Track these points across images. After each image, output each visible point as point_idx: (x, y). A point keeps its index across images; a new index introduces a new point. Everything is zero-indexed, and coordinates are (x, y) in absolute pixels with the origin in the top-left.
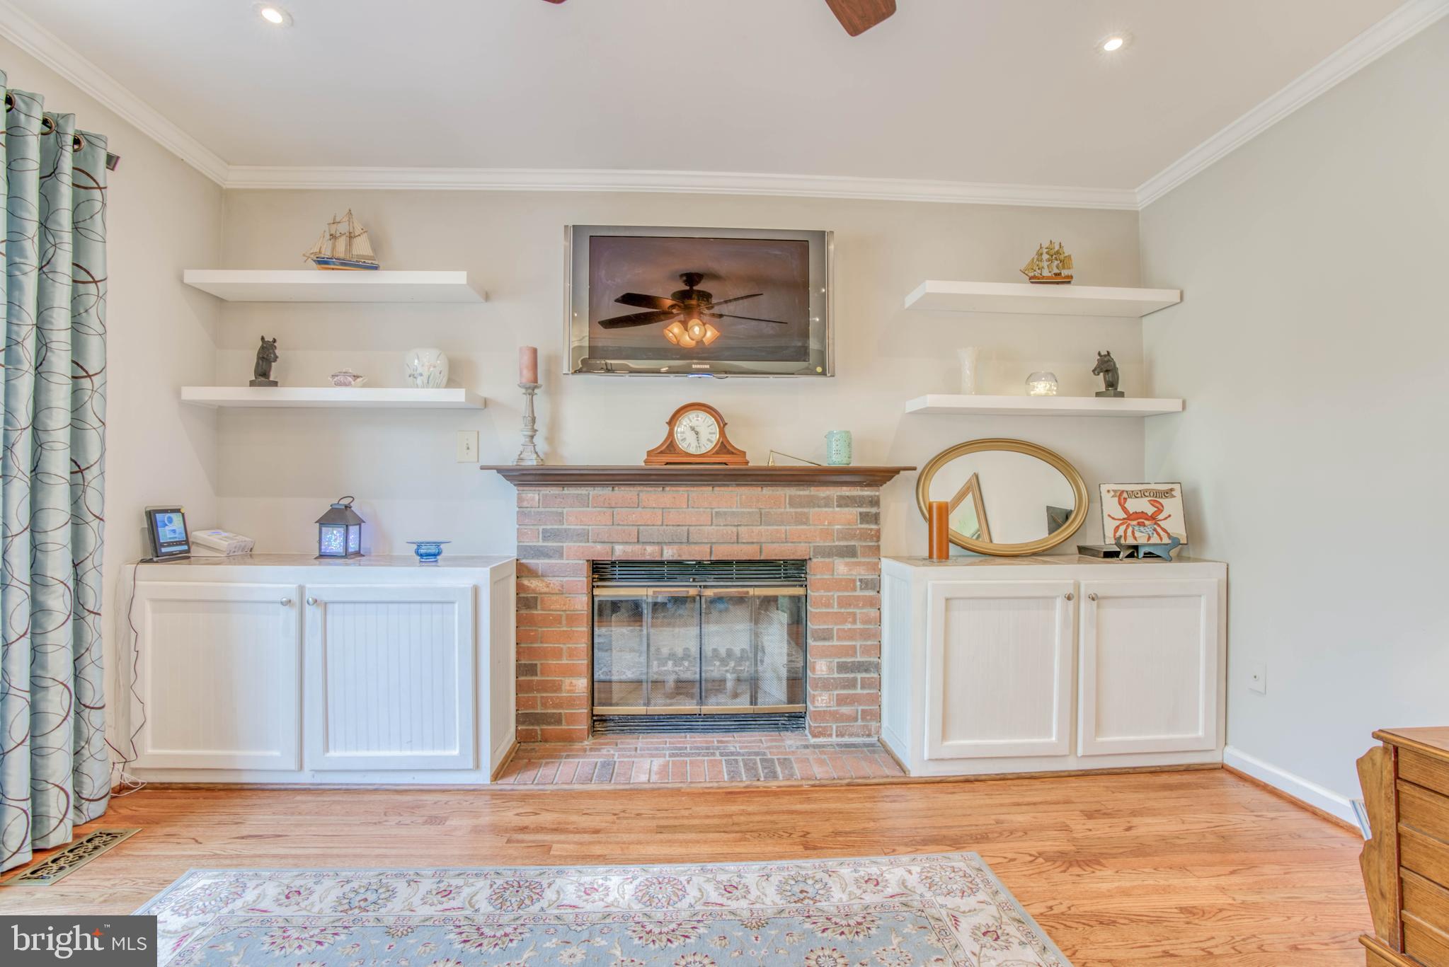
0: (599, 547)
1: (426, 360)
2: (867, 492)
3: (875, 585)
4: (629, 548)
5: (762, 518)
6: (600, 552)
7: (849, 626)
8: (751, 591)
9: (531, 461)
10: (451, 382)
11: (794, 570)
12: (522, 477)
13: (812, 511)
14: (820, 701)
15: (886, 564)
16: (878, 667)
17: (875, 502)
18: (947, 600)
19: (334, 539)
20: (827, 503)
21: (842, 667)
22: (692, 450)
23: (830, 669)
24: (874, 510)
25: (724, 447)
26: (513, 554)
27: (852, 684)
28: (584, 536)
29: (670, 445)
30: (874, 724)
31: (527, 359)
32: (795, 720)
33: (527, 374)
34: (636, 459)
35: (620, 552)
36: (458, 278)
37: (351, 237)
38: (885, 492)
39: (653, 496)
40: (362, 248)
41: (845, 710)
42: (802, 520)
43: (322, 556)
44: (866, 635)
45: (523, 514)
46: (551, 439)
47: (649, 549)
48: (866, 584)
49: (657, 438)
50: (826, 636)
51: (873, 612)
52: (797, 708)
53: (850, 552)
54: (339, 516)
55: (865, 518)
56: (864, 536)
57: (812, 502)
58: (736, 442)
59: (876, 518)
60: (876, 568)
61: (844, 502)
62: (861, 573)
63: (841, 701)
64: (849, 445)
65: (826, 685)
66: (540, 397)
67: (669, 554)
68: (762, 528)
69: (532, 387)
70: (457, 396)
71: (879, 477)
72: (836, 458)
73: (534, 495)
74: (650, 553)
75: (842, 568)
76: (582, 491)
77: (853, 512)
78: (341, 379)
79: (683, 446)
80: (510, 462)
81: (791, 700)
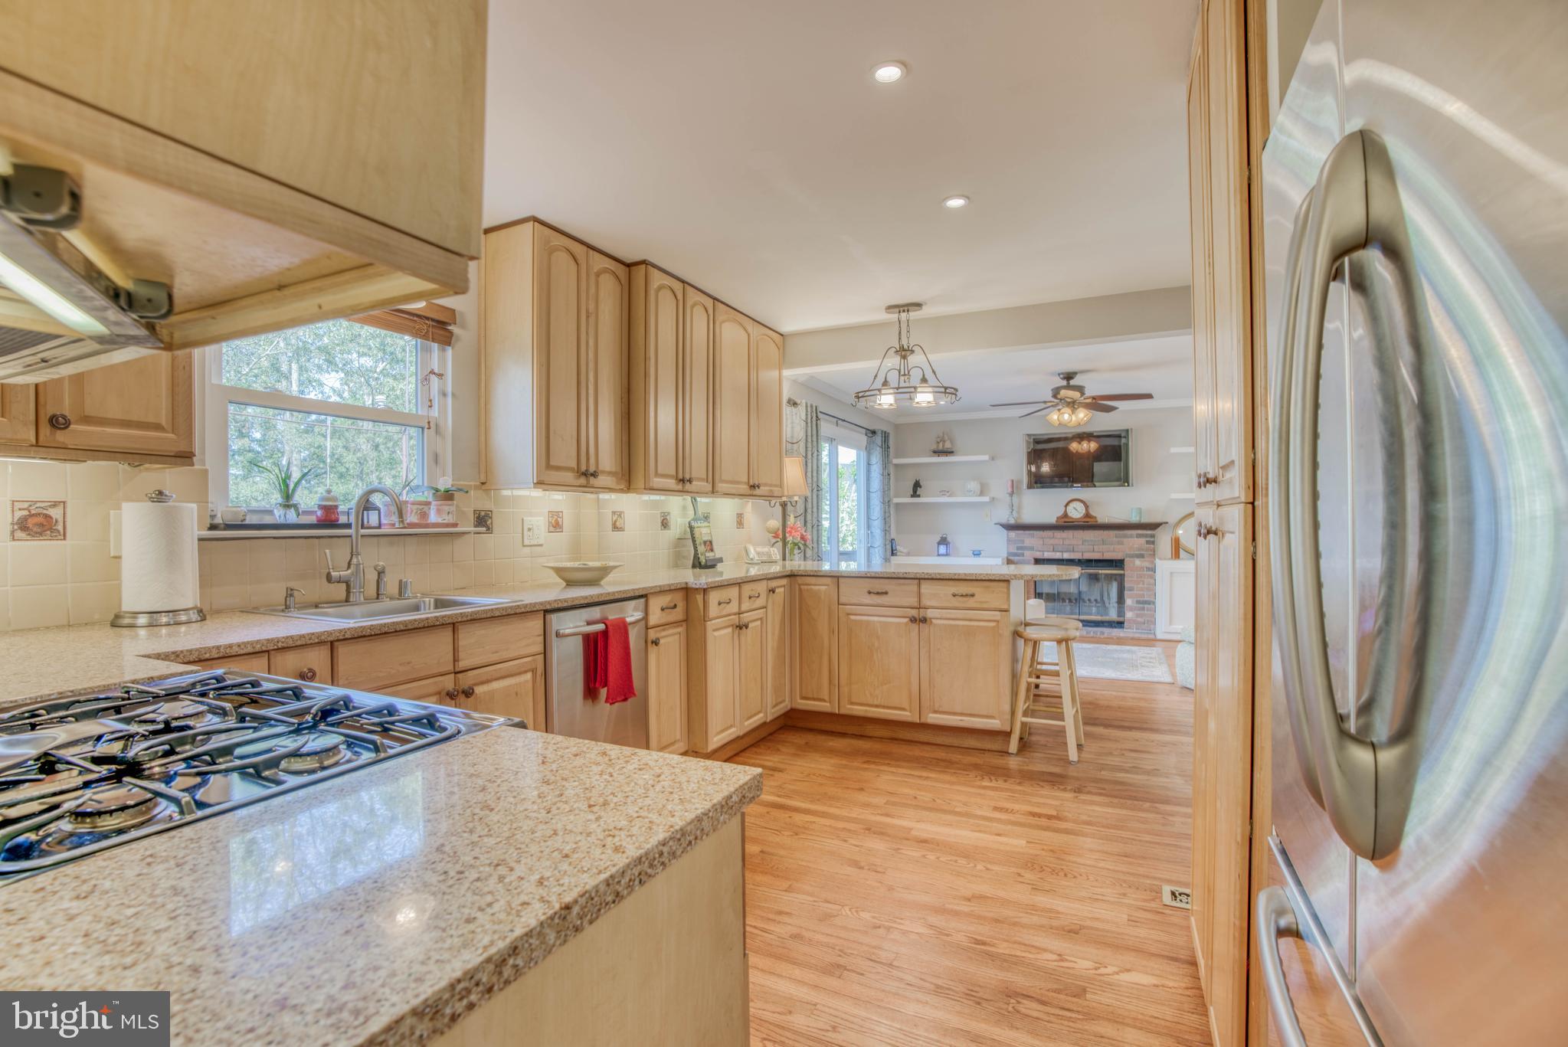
0: (1038, 553)
1: (974, 486)
2: (1149, 532)
3: (1154, 570)
4: (1050, 553)
5: (1104, 542)
6: (1039, 555)
7: (1141, 586)
8: (1100, 572)
9: (1012, 521)
10: (982, 493)
11: (1118, 563)
12: (1009, 527)
13: (1125, 540)
14: (1129, 615)
15: (1158, 562)
16: (1154, 603)
17: (1153, 536)
18: (1171, 573)
19: (942, 549)
20: (1131, 536)
21: (1138, 602)
22: (1074, 517)
23: (1133, 602)
24: (1152, 539)
25: (1087, 515)
26: (1006, 555)
27: (1143, 609)
28: (1031, 549)
29: (1066, 515)
30: (1152, 626)
31: (1010, 483)
32: (1120, 624)
33: (1010, 490)
34: (1052, 519)
35: (1047, 555)
36: (986, 458)
37: (944, 441)
38: (1158, 532)
39: (1059, 534)
40: (948, 445)
41: (1139, 619)
42: (1122, 543)
43: (939, 555)
44: (1148, 589)
45: (1009, 540)
46: (1018, 512)
47: (1058, 554)
48: (1149, 569)
49: (1061, 513)
50: (1131, 589)
51: (1152, 581)
52: (1121, 619)
53: (1142, 556)
54: (943, 541)
55: (1148, 542)
56: (1147, 550)
57: (1125, 536)
58: (1093, 513)
59: (1153, 543)
60: (1153, 563)
61: (1139, 536)
62: (1147, 564)
63: (1138, 616)
64: (1140, 513)
65: (1131, 609)
66: (1015, 498)
67: (1066, 556)
68: (1104, 546)
69: (1011, 494)
70: (986, 499)
71: (1155, 526)
72: (1134, 519)
73: (1013, 534)
74: (1058, 555)
75: (1138, 562)
76: (1031, 532)
77: (1143, 540)
78: (943, 493)
79: (1070, 515)
80: (1004, 521)
81: (1118, 616)
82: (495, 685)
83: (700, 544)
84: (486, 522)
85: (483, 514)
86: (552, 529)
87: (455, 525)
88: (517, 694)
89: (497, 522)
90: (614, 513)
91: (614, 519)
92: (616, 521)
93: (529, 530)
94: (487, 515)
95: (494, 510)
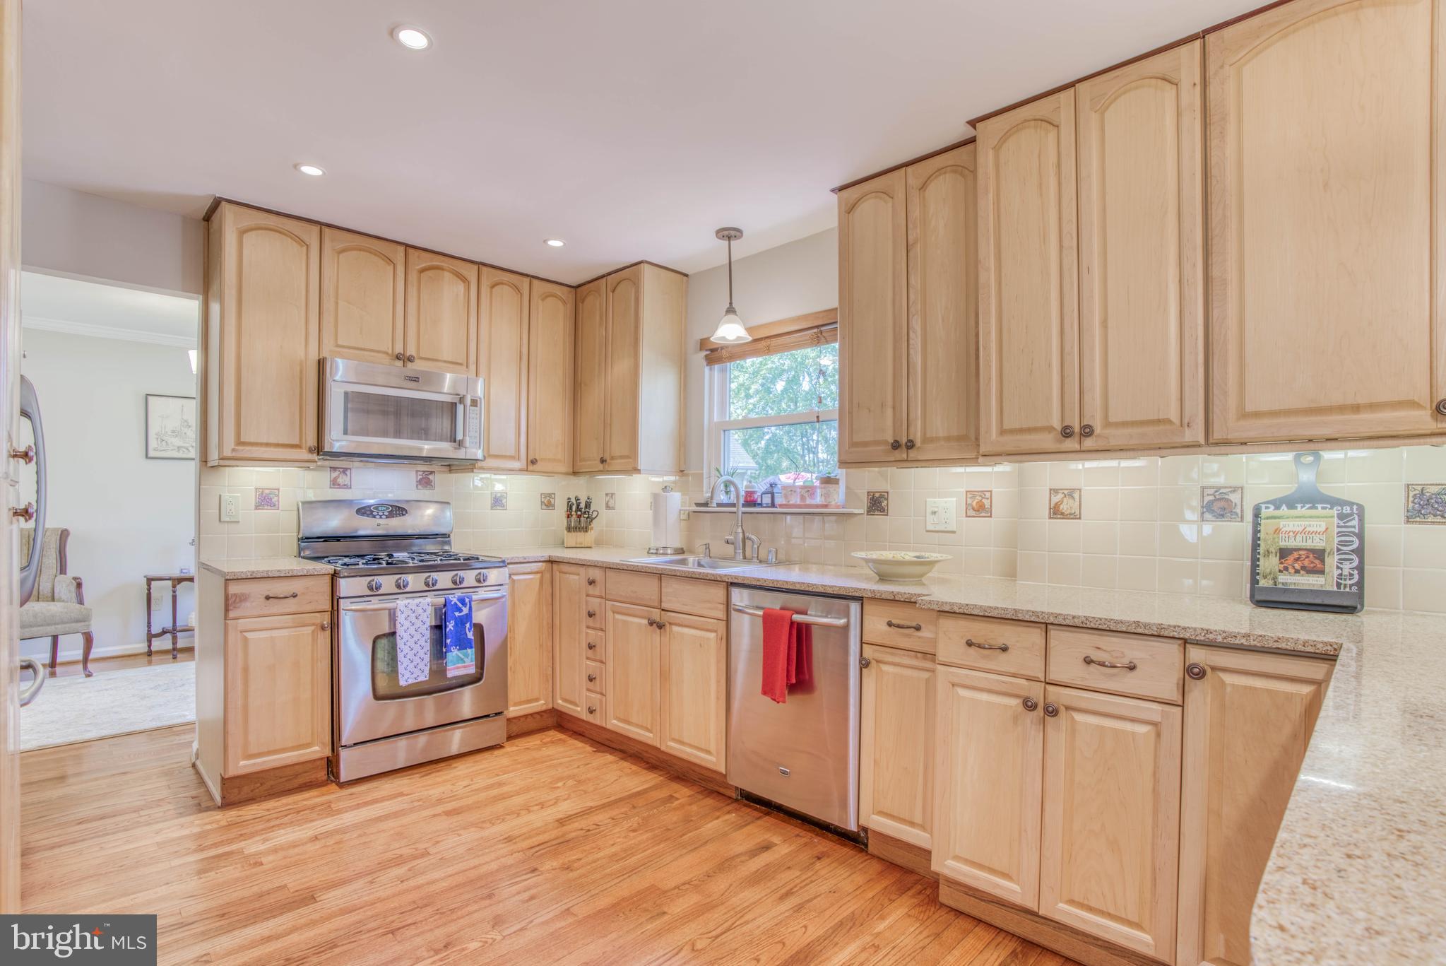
82: (686, 630)
83: (1268, 553)
84: (880, 503)
85: (877, 495)
86: (971, 513)
87: (826, 506)
88: (701, 645)
89: (893, 504)
90: (1054, 491)
91: (1055, 499)
92: (1057, 505)
93: (934, 513)
94: (881, 496)
95: (891, 491)
